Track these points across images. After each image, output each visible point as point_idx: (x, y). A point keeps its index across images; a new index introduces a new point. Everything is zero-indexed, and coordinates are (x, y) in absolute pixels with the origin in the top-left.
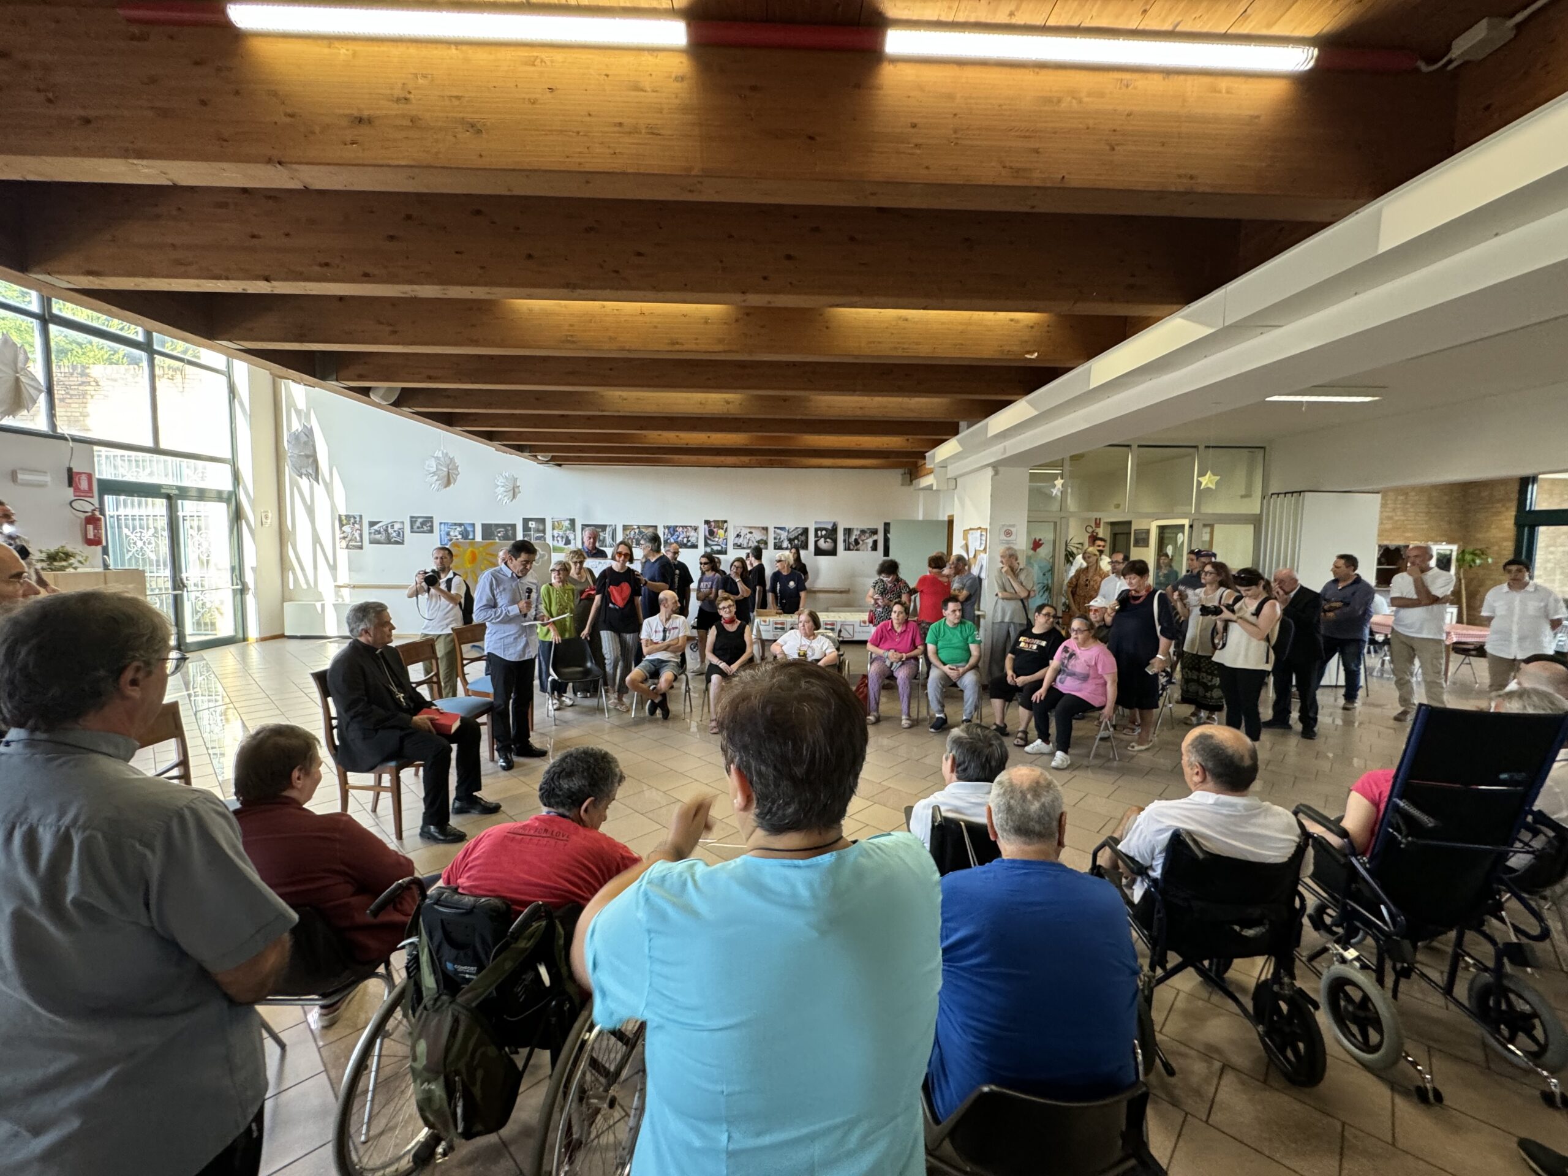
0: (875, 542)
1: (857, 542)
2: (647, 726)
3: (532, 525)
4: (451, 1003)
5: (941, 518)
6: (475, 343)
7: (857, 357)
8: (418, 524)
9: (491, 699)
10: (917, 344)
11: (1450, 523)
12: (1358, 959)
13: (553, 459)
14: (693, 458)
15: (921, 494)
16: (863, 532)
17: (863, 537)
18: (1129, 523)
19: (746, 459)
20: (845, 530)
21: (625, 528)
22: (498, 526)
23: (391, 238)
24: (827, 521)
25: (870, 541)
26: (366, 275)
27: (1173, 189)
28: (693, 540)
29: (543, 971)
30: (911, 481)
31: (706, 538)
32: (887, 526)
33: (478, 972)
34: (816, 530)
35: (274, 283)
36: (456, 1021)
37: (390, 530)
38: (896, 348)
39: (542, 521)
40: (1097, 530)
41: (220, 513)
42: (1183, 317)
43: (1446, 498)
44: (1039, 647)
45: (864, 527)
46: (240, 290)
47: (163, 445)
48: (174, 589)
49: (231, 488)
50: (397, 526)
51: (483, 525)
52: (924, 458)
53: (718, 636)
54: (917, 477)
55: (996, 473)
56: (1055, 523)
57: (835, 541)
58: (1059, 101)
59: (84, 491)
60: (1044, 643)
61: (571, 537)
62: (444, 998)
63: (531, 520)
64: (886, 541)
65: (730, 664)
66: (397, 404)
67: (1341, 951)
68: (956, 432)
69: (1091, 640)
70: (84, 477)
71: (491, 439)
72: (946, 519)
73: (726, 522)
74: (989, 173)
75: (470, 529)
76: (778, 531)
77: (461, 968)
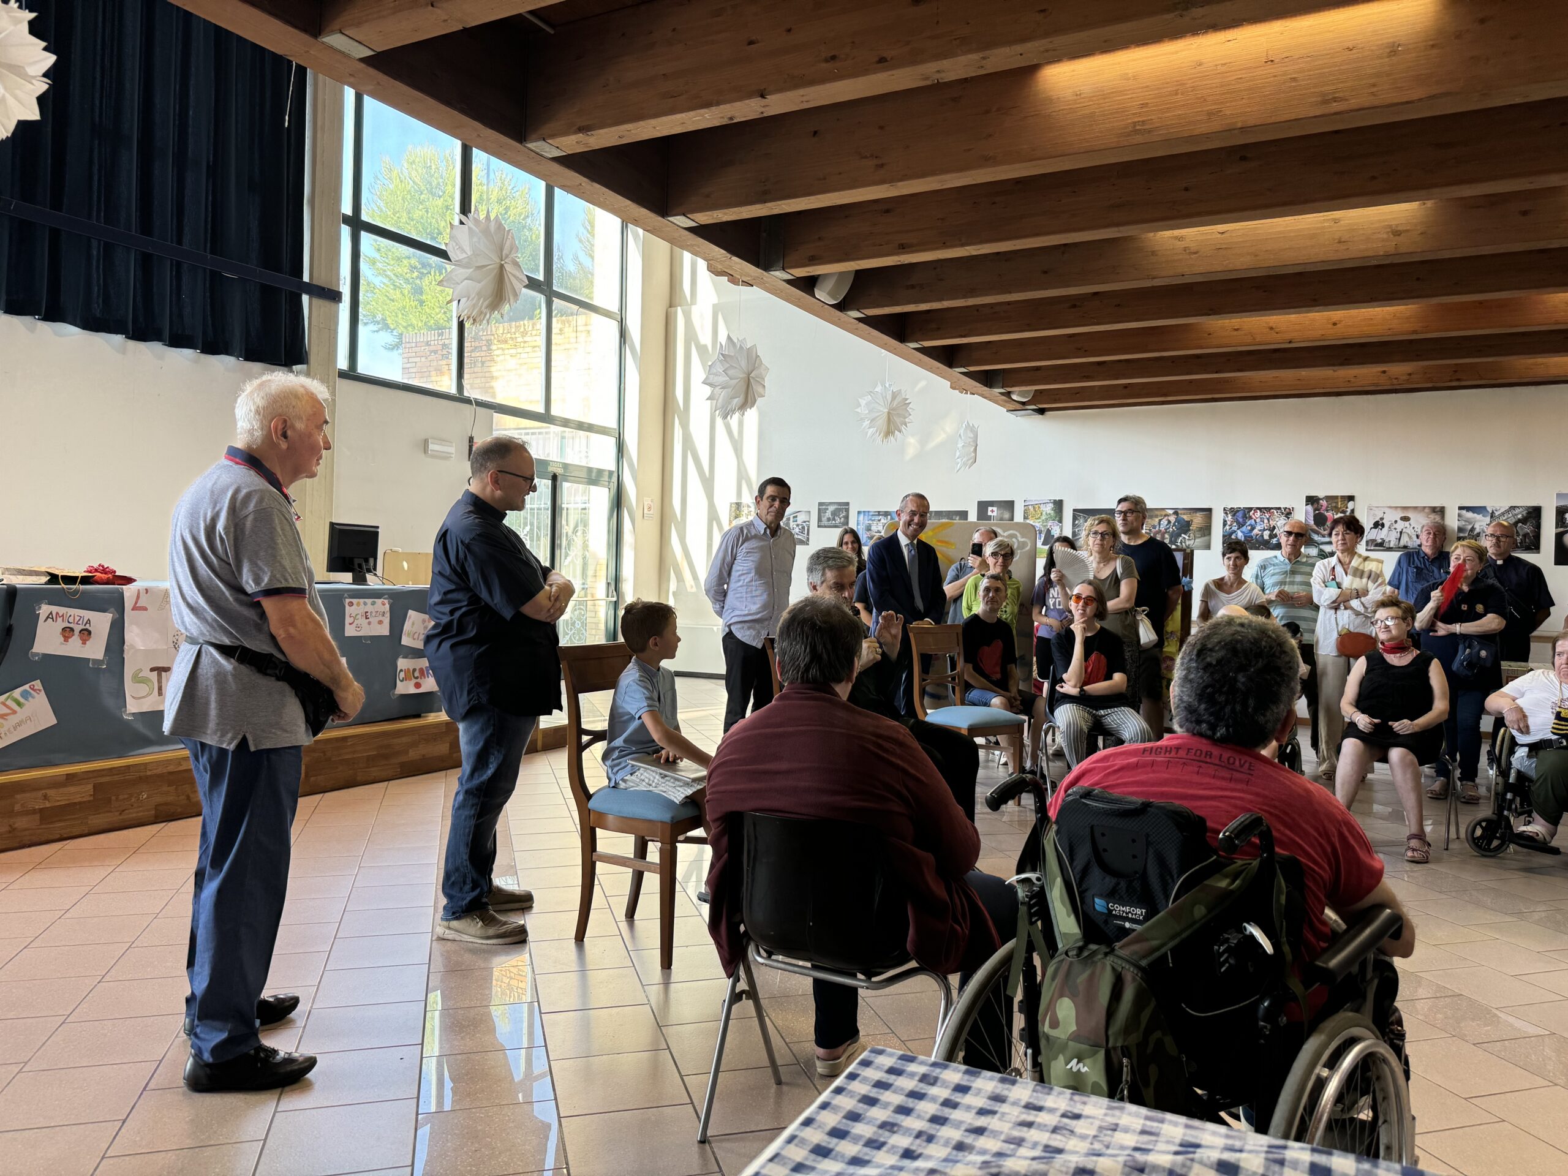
3: (993, 512)
4: (1106, 954)
13: (1038, 397)
29: (1255, 932)
33: (1148, 918)
34: (1561, 511)
35: (771, 99)
36: (1119, 978)
39: (1009, 505)
41: (600, 497)
47: (554, 412)
49: (613, 467)
50: (801, 518)
62: (1094, 947)
63: (992, 503)
66: (841, 306)
71: (951, 365)
73: (1351, 498)
77: (1119, 909)
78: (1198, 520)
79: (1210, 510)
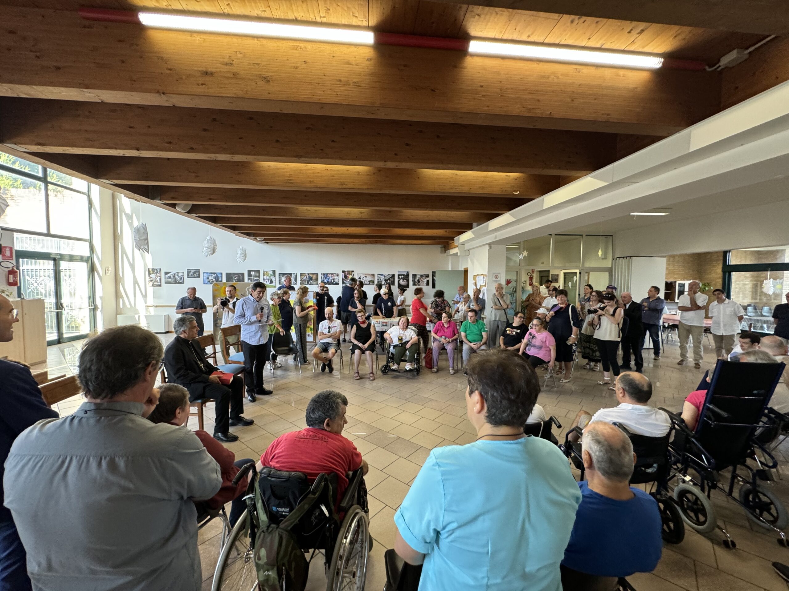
0: (428, 281)
1: (419, 281)
2: (321, 377)
3: (253, 273)
4: (277, 528)
5: (460, 269)
6: (239, 182)
7: (433, 192)
8: (191, 273)
9: (242, 365)
10: (462, 186)
11: (693, 271)
12: (691, 480)
13: (265, 240)
14: (337, 239)
15: (450, 257)
16: (422, 276)
17: (422, 279)
18: (549, 271)
19: (364, 240)
20: (413, 275)
21: (301, 275)
22: (234, 274)
23: (205, 130)
24: (404, 271)
25: (425, 281)
26: (192, 148)
27: (600, 120)
28: (336, 280)
29: (324, 508)
30: (445, 251)
31: (343, 279)
32: (434, 274)
33: (290, 511)
34: (399, 275)
35: (142, 152)
36: (281, 538)
37: (176, 277)
38: (451, 189)
39: (258, 271)
40: (533, 274)
41: (83, 267)
42: (591, 177)
43: (691, 259)
44: (516, 333)
45: (423, 274)
46: (121, 155)
47: (52, 232)
48: (57, 309)
49: (89, 254)
50: (180, 275)
51: (227, 274)
52: (454, 240)
53: (357, 330)
54: (448, 249)
55: (491, 248)
56: (517, 272)
57: (408, 281)
58: (548, 77)
59: (8, 257)
60: (519, 331)
61: (273, 279)
62: (273, 525)
63: (252, 271)
64: (433, 281)
65: (364, 344)
66: (189, 212)
67: (683, 477)
68: (471, 228)
69: (542, 329)
70: (8, 249)
71: (234, 230)
72: (463, 269)
73: (353, 271)
74: (516, 110)
75: (219, 276)
76: (380, 276)
77: (280, 509)
78: (314, 277)
79: (317, 274)
